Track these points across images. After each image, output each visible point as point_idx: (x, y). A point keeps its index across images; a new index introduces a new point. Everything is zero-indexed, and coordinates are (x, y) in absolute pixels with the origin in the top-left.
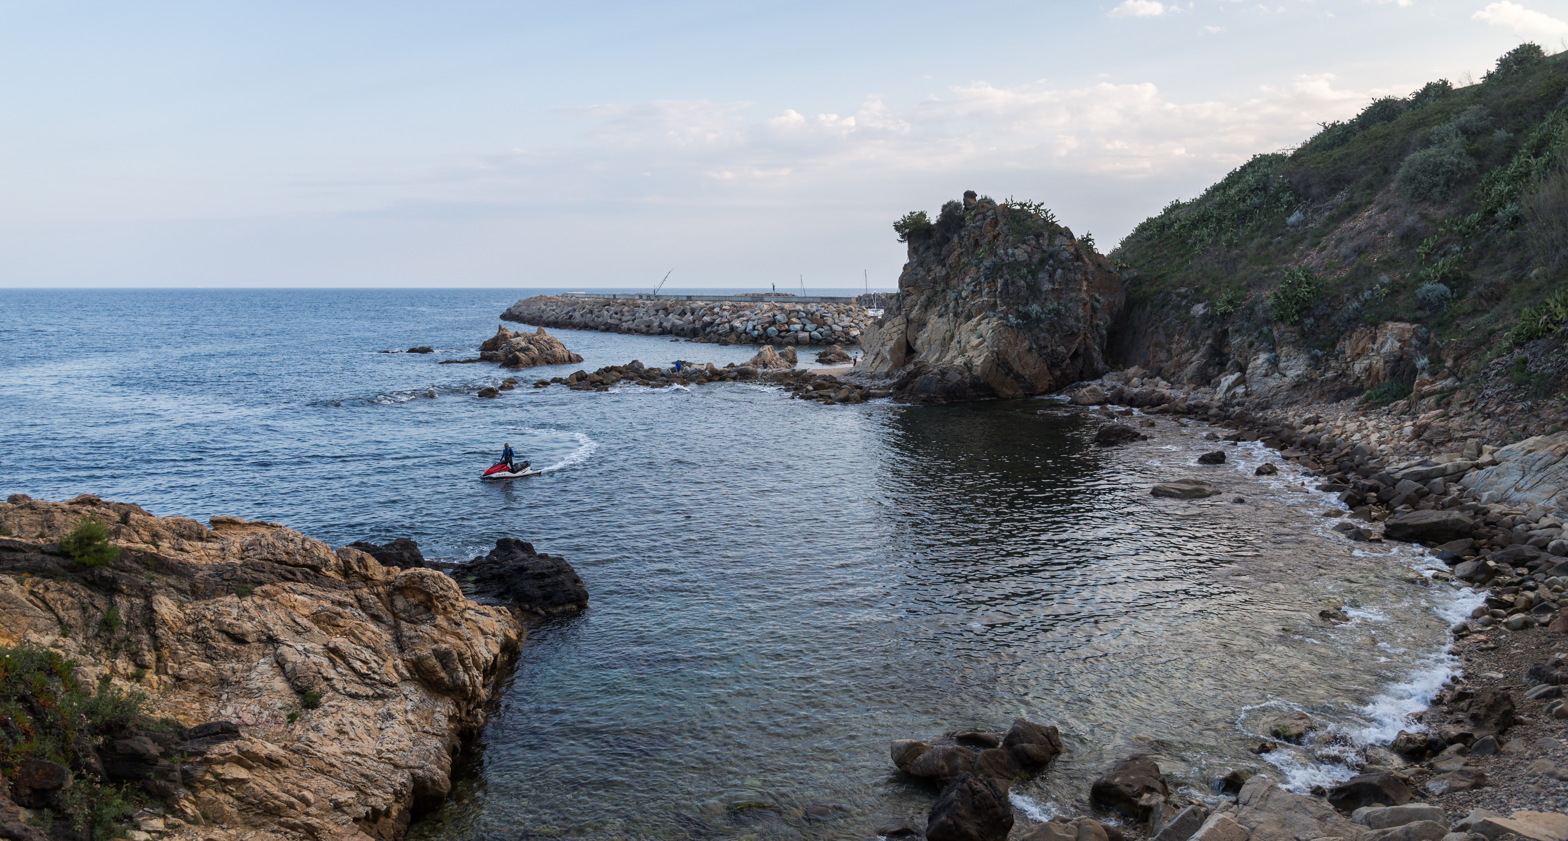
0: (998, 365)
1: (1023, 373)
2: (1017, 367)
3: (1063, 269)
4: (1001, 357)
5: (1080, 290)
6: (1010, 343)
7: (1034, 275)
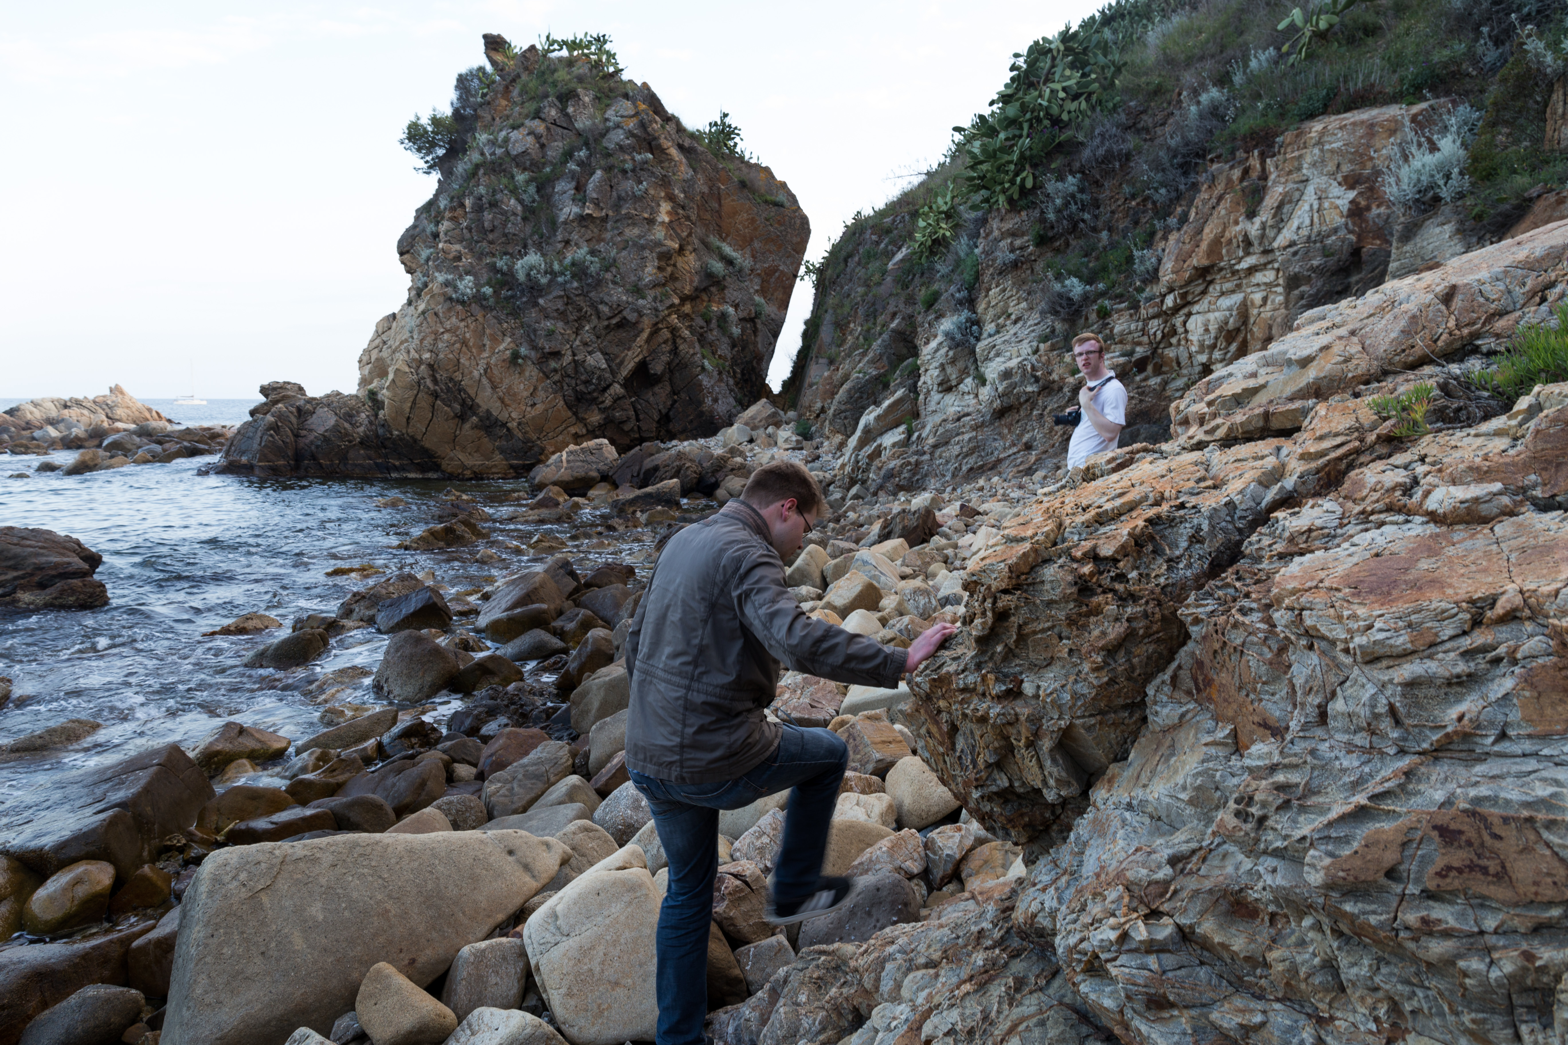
0: (435, 395)
1: (504, 416)
2: (487, 400)
3: (609, 169)
4: (441, 375)
5: (651, 222)
6: (464, 343)
7: (544, 186)
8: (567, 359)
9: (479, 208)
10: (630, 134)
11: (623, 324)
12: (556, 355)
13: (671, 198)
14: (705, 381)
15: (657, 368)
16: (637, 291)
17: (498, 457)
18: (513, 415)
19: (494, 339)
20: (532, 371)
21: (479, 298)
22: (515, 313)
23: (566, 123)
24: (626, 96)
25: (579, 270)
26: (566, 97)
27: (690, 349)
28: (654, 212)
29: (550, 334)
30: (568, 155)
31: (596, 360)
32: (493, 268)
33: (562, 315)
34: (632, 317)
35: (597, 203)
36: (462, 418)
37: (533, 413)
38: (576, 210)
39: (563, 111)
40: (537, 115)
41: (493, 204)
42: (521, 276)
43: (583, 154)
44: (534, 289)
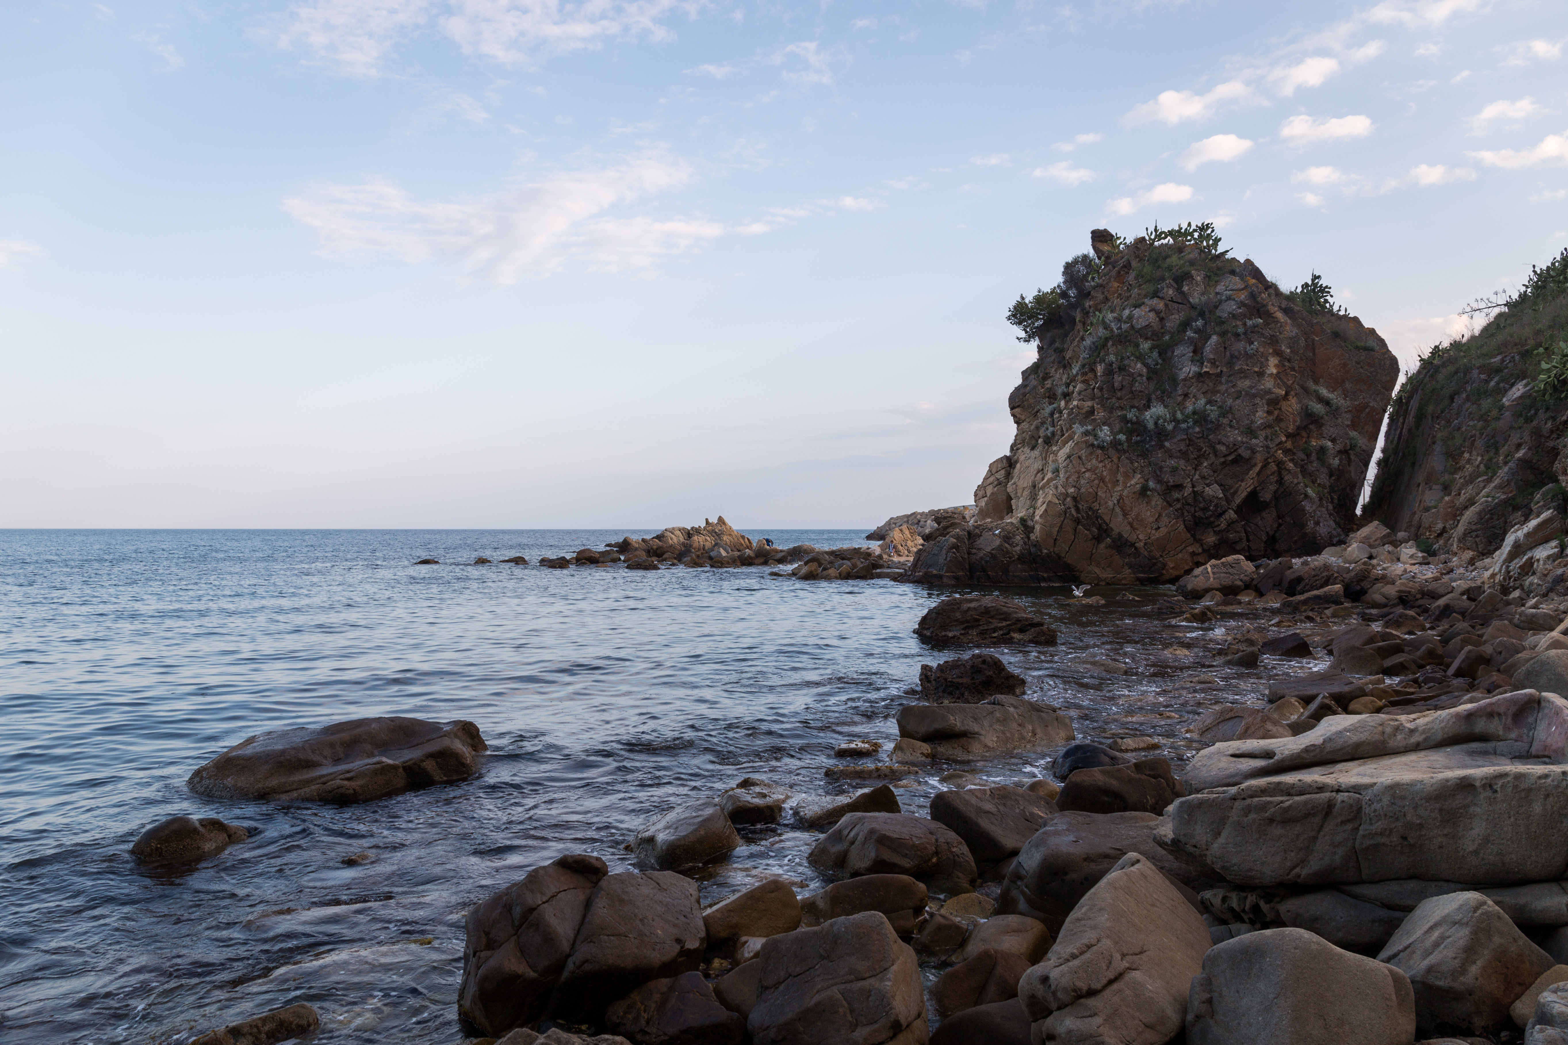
2: (1119, 525)
5: (1261, 374)
7: (1165, 351)
8: (1188, 491)
9: (1109, 372)
10: (1242, 304)
11: (1238, 460)
12: (1179, 487)
13: (1278, 353)
14: (1308, 506)
15: (1267, 496)
16: (1251, 432)
17: (1127, 571)
18: (1141, 537)
19: (1127, 476)
20: (1157, 501)
21: (1115, 444)
22: (1144, 454)
23: (1182, 299)
24: (1233, 272)
25: (1200, 418)
26: (1181, 279)
27: (1294, 479)
28: (1264, 366)
29: (1174, 470)
30: (1185, 325)
31: (1214, 491)
32: (1124, 419)
33: (1184, 455)
34: (1246, 454)
35: (1213, 363)
36: (1098, 539)
37: (1157, 535)
38: (1194, 369)
39: (1179, 290)
40: (1155, 295)
41: (1122, 369)
42: (1151, 425)
43: (1200, 323)
44: (1161, 434)
